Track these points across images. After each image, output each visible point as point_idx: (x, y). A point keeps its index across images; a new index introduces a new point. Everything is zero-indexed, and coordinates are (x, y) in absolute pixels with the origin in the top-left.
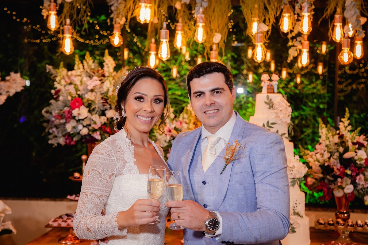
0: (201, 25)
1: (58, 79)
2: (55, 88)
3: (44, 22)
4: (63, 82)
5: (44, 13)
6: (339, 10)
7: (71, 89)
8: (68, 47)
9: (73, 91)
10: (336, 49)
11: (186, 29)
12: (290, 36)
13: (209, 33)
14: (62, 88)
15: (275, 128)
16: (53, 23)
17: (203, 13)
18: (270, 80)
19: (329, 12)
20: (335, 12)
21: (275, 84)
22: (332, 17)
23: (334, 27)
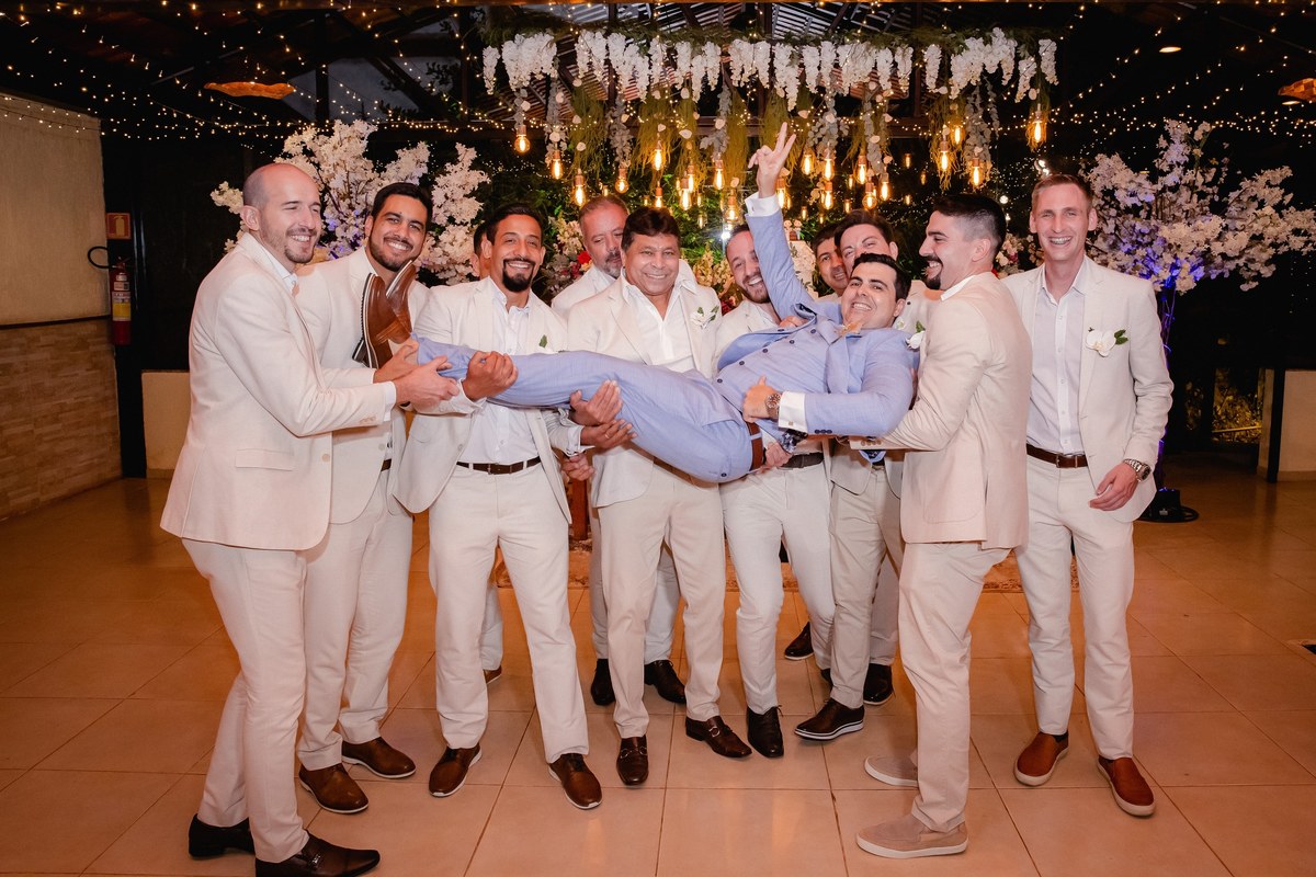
0: (719, 170)
1: (561, 231)
2: (557, 242)
3: (549, 171)
4: (566, 235)
5: (548, 161)
6: (862, 151)
7: (576, 240)
8: (579, 197)
9: (579, 244)
10: (860, 191)
11: (698, 171)
12: (811, 177)
13: (727, 179)
14: (566, 241)
15: (800, 276)
16: (557, 171)
17: (721, 158)
18: (793, 226)
19: (851, 154)
20: (858, 152)
21: (798, 230)
22: (856, 158)
23: (858, 168)
